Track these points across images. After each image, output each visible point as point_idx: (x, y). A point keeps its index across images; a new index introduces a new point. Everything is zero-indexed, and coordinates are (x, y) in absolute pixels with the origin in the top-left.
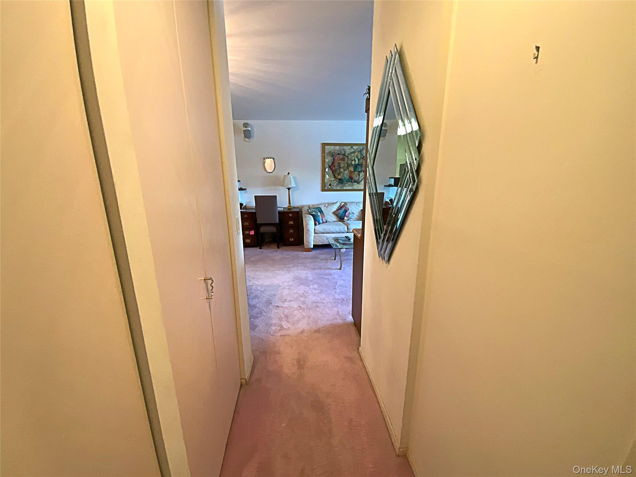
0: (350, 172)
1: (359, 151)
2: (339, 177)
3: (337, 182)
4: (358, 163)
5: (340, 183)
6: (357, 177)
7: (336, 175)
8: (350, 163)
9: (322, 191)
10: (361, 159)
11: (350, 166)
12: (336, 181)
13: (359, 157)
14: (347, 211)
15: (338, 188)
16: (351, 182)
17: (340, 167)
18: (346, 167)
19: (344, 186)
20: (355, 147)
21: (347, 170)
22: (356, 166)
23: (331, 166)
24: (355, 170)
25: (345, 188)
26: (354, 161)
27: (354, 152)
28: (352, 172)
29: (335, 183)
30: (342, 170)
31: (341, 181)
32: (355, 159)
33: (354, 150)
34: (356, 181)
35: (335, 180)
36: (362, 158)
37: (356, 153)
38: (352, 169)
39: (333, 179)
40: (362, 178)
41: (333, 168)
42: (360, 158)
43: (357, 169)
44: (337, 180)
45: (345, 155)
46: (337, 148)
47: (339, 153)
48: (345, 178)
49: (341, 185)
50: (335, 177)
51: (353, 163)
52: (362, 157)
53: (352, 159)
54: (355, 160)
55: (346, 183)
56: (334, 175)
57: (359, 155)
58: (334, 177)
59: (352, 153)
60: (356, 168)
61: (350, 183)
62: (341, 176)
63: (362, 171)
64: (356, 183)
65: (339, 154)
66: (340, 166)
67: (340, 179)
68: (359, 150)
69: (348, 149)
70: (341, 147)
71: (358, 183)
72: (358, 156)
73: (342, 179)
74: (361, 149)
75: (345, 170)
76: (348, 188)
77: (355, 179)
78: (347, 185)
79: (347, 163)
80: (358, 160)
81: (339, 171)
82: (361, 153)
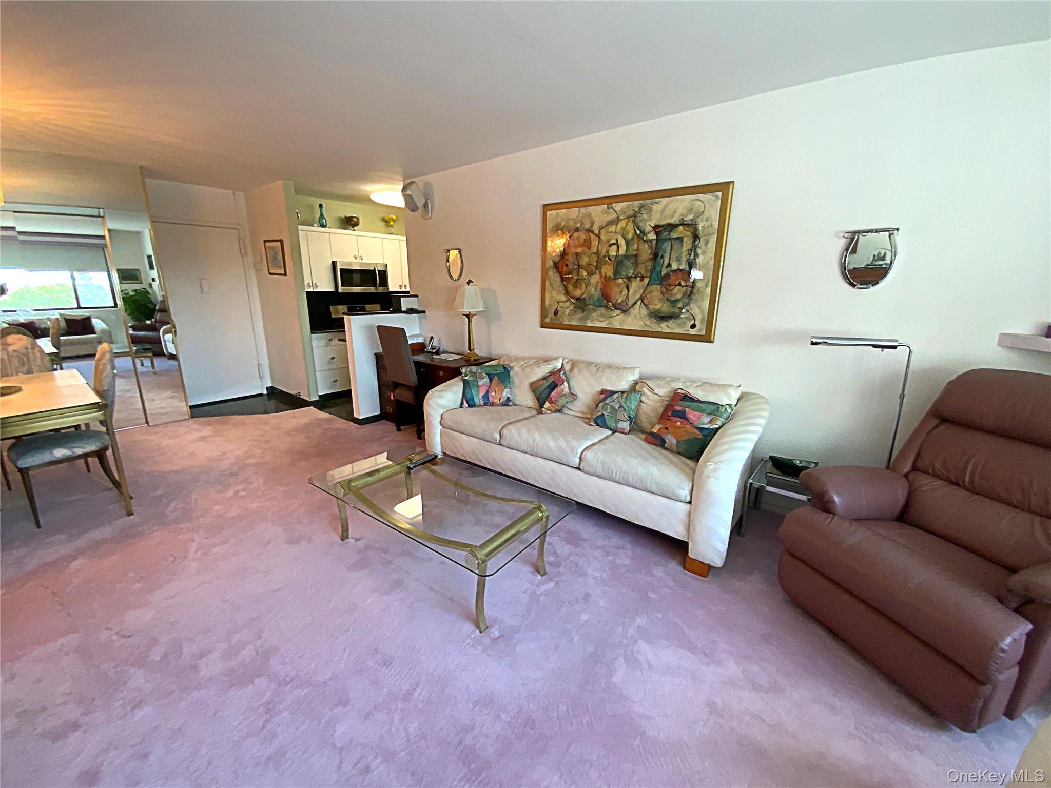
0: (603, 279)
1: (629, 217)
2: (578, 293)
3: (572, 307)
4: (627, 250)
5: (579, 308)
6: (621, 292)
7: (570, 288)
8: (603, 253)
9: (542, 327)
10: (636, 240)
11: (606, 263)
12: (568, 304)
13: (630, 236)
14: (556, 386)
15: (574, 323)
16: (607, 307)
17: (579, 266)
18: (595, 264)
19: (586, 318)
20: (619, 207)
21: (598, 272)
22: (619, 263)
23: (559, 262)
24: (616, 273)
25: (589, 324)
26: (615, 247)
27: (616, 221)
28: (609, 278)
29: (567, 308)
30: (585, 274)
31: (581, 304)
32: (617, 240)
33: (615, 215)
34: (619, 304)
35: (567, 301)
36: (638, 236)
37: (622, 224)
38: (608, 270)
39: (564, 298)
40: (638, 296)
41: (562, 267)
42: (633, 239)
43: (624, 270)
44: (572, 300)
45: (592, 232)
46: (574, 212)
47: (578, 225)
48: (591, 297)
49: (580, 315)
50: (567, 293)
51: (613, 252)
52: (638, 232)
53: (608, 240)
54: (617, 243)
55: (594, 310)
56: (566, 287)
57: (630, 227)
58: (564, 292)
59: (610, 223)
60: (620, 267)
61: (603, 310)
62: (580, 289)
63: (636, 277)
64: (619, 312)
65: (577, 230)
66: (581, 264)
67: (578, 299)
68: (631, 213)
69: (598, 214)
70: (583, 210)
71: (624, 312)
72: (628, 233)
73: (584, 298)
74: (637, 210)
75: (591, 274)
76: (598, 324)
77: (617, 300)
78: (594, 315)
79: (597, 254)
80: (627, 243)
81: (575, 277)
82: (634, 222)
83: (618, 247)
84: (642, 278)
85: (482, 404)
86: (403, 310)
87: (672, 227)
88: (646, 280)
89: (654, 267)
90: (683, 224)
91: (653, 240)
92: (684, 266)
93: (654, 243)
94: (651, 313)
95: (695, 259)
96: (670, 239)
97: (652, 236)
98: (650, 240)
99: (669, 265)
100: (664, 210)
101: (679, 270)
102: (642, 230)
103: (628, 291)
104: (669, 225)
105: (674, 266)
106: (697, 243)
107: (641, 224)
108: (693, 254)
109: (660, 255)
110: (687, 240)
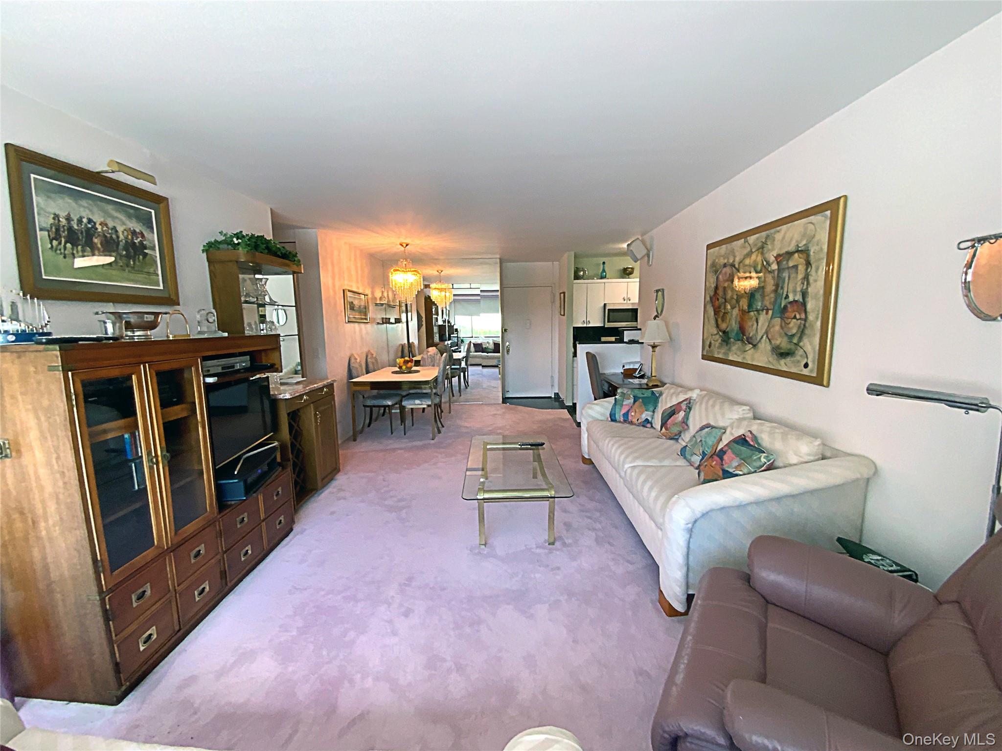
0: (741, 312)
1: (758, 249)
2: (724, 326)
3: (720, 340)
5: (724, 341)
6: (753, 326)
7: (720, 321)
9: (703, 358)
10: (763, 271)
11: (743, 296)
12: (718, 336)
13: (759, 267)
14: (674, 414)
15: (721, 355)
16: (742, 340)
17: (725, 299)
18: (736, 298)
20: (752, 239)
21: (737, 305)
22: (751, 296)
23: (713, 296)
24: (750, 305)
25: (731, 357)
27: (750, 254)
28: (745, 311)
29: (717, 341)
30: (729, 307)
31: (726, 337)
32: (751, 273)
33: (749, 249)
34: (751, 338)
35: (717, 334)
36: (765, 267)
37: (754, 257)
38: (744, 303)
39: (715, 331)
40: (764, 331)
41: (715, 301)
42: (761, 270)
43: (755, 303)
44: (720, 333)
45: (734, 266)
46: (724, 249)
47: (725, 261)
48: (732, 330)
49: (725, 348)
50: (718, 326)
52: (765, 263)
55: (734, 344)
56: (717, 321)
57: (759, 259)
58: (715, 326)
59: (746, 256)
60: (752, 301)
61: (740, 344)
62: (726, 323)
63: (762, 310)
64: (751, 346)
65: (725, 265)
66: (727, 297)
67: (724, 332)
68: (760, 244)
69: (739, 251)
70: (729, 247)
71: (754, 346)
72: (758, 265)
73: (728, 332)
74: (764, 241)
75: (733, 308)
76: (736, 358)
77: (749, 334)
78: (734, 348)
81: (723, 311)
82: (762, 253)
84: (768, 310)
85: (622, 420)
86: (625, 341)
87: (790, 254)
88: (770, 312)
89: (776, 299)
90: (797, 251)
91: (775, 270)
92: (799, 297)
93: (776, 273)
94: (773, 348)
95: (807, 288)
96: (788, 268)
97: (774, 267)
98: (773, 270)
99: (787, 297)
100: (784, 238)
101: (795, 301)
102: (768, 260)
103: (757, 325)
104: (787, 253)
105: (791, 299)
106: (809, 270)
107: (767, 255)
108: (805, 283)
109: (780, 285)
110: (801, 268)
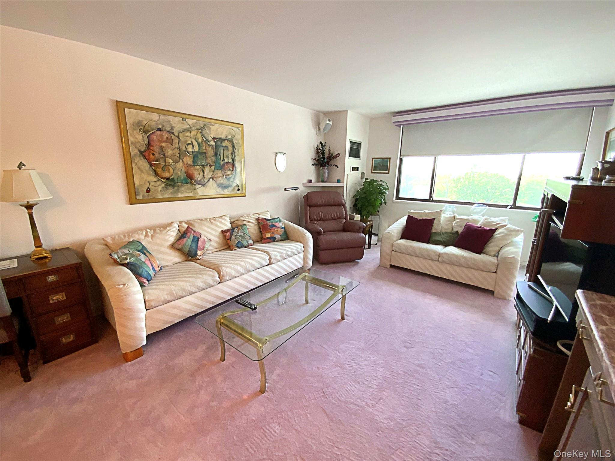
0: (185, 165)
1: (198, 129)
2: (167, 175)
3: (163, 185)
4: (199, 149)
5: (170, 185)
6: (199, 174)
7: (159, 171)
8: (184, 149)
9: (131, 204)
10: (204, 144)
11: (186, 155)
12: (159, 183)
13: (200, 140)
14: (198, 238)
15: (167, 196)
16: (191, 183)
17: (164, 155)
18: (178, 155)
19: (178, 191)
20: (191, 122)
21: (181, 161)
22: (195, 156)
23: (145, 151)
24: (194, 162)
25: (180, 195)
26: (191, 146)
27: (190, 130)
28: (190, 165)
29: (158, 187)
30: (171, 161)
31: (170, 182)
32: (192, 142)
33: (188, 126)
34: (199, 181)
35: (158, 181)
36: (205, 142)
37: (194, 133)
38: (189, 160)
39: (154, 179)
40: (210, 176)
41: (149, 155)
42: (202, 143)
43: (199, 160)
44: (162, 180)
45: (173, 133)
46: (155, 117)
47: (160, 127)
48: (178, 177)
49: (171, 190)
50: (157, 175)
51: (190, 149)
52: (205, 139)
53: (186, 141)
54: (192, 144)
55: (182, 186)
56: (155, 171)
57: (199, 135)
58: (154, 174)
59: (185, 130)
60: (196, 159)
61: (189, 185)
62: (168, 172)
63: (207, 165)
64: (200, 186)
65: (159, 129)
66: (166, 154)
67: (168, 179)
68: (199, 127)
69: (177, 124)
70: (162, 117)
71: (203, 185)
72: (198, 139)
73: (173, 179)
74: (202, 126)
75: (175, 162)
76: (187, 195)
77: (197, 179)
78: (183, 189)
79: (178, 148)
80: (199, 144)
81: (163, 164)
82: (201, 133)
83: (193, 146)
84: (211, 166)
87: (222, 140)
88: (213, 167)
89: (216, 160)
90: (227, 140)
91: (214, 145)
92: (230, 161)
93: (214, 147)
94: (218, 185)
95: (235, 158)
96: (222, 146)
97: (212, 143)
98: (212, 145)
99: (224, 160)
100: (217, 130)
101: (228, 163)
102: (207, 138)
103: (204, 173)
104: (220, 138)
105: (226, 160)
106: (234, 150)
107: (206, 135)
108: (233, 155)
109: (218, 154)
110: (230, 148)
